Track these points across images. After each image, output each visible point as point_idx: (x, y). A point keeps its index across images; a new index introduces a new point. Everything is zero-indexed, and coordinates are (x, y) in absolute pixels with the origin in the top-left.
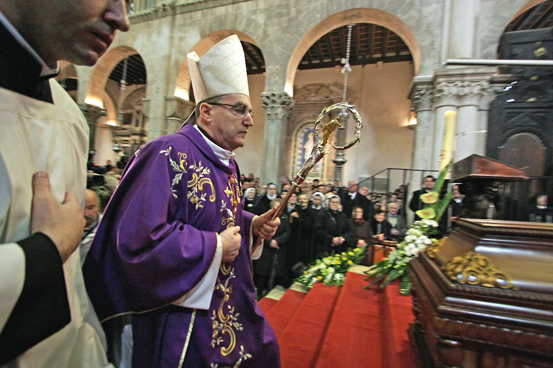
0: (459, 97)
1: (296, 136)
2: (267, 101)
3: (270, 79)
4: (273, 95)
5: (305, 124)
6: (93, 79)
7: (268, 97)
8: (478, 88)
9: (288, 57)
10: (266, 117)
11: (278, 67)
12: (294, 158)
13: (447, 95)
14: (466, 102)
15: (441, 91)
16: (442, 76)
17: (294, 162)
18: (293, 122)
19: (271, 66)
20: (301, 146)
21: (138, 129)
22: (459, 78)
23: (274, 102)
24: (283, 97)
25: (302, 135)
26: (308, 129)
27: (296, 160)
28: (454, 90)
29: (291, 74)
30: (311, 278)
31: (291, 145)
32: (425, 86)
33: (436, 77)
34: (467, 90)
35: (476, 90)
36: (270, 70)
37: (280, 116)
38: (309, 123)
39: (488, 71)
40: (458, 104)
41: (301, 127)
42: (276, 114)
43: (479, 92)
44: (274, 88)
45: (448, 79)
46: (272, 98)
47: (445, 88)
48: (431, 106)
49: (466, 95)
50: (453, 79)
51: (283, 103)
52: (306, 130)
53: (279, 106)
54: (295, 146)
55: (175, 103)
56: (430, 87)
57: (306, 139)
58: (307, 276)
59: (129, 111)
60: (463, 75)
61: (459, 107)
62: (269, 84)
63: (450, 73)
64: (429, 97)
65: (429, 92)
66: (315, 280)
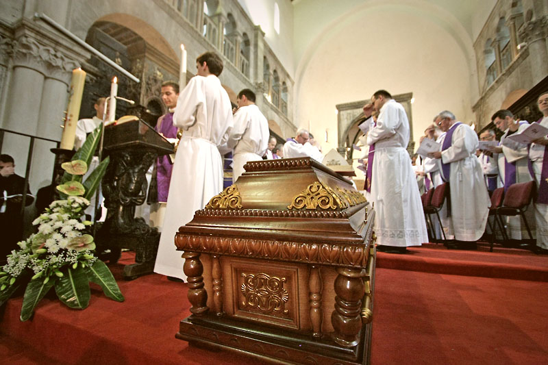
0: (50, 66)
13: (35, 57)
14: (58, 75)
15: (27, 47)
16: (32, 29)
22: (53, 45)
28: (45, 56)
34: (59, 63)
40: (47, 75)
45: (39, 38)
47: (34, 47)
49: (58, 67)
50: (46, 41)
61: (46, 78)
63: (42, 31)
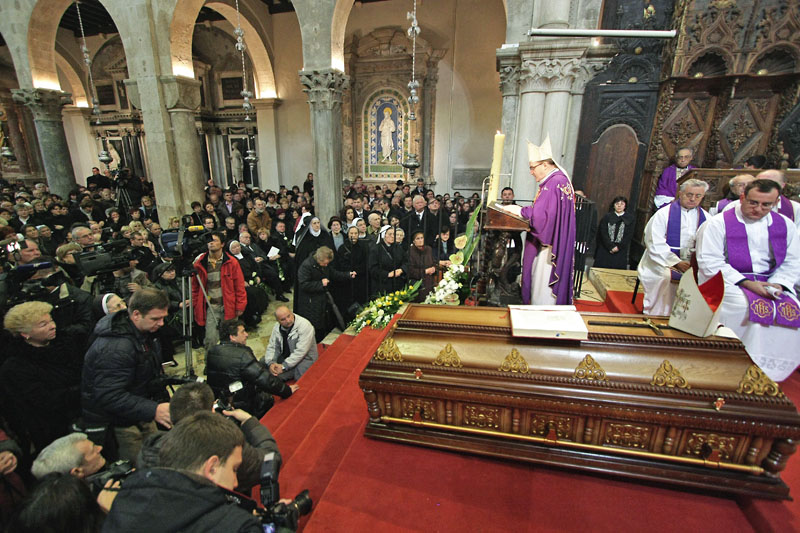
0: (547, 80)
1: (366, 112)
2: (308, 81)
3: (308, 46)
4: (316, 73)
5: (377, 95)
6: (31, 42)
7: (309, 77)
8: (570, 67)
9: (331, 11)
10: (311, 106)
11: (318, 27)
12: (366, 146)
13: (533, 78)
14: (556, 85)
15: (527, 72)
16: (527, 51)
17: (366, 152)
18: (359, 90)
19: (306, 26)
20: (374, 128)
21: (128, 113)
22: (548, 54)
23: (318, 83)
24: (330, 76)
25: (375, 111)
26: (382, 101)
27: (369, 149)
28: (542, 71)
29: (339, 36)
30: (361, 322)
31: (360, 127)
32: (511, 62)
33: (520, 52)
34: (556, 71)
35: (567, 71)
36: (307, 31)
37: (329, 105)
38: (382, 92)
39: (579, 45)
40: (547, 91)
41: (372, 99)
42: (324, 102)
43: (570, 73)
44: (316, 62)
45: (534, 55)
46: (315, 78)
47: (531, 68)
48: (517, 90)
49: (555, 77)
50: (540, 55)
51: (331, 85)
52: (378, 104)
53: (325, 89)
54: (366, 128)
55: (175, 86)
56: (516, 62)
57: (380, 118)
58: (358, 320)
59: (105, 82)
60: (552, 50)
61: (546, 93)
62: (308, 55)
63: (536, 47)
64: (515, 76)
65: (514, 71)
66: (364, 323)
